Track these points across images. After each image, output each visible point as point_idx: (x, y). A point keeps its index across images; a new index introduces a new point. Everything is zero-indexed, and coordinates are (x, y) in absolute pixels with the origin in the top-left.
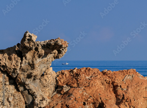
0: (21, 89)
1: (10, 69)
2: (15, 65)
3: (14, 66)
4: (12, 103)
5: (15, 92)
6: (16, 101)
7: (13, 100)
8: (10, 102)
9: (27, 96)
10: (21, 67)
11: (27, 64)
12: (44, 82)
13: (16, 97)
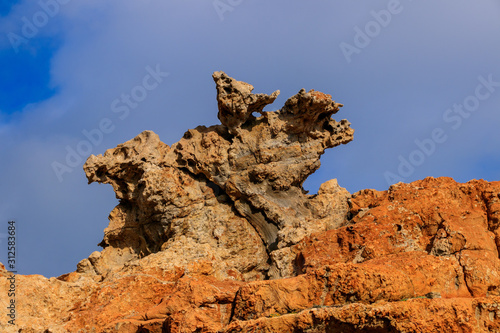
0: (243, 209)
1: (206, 165)
2: (215, 155)
3: (213, 156)
4: (223, 240)
5: (230, 218)
6: (232, 234)
7: (226, 233)
8: (217, 238)
9: (263, 227)
10: (230, 158)
11: (246, 154)
12: (318, 207)
13: (231, 228)
